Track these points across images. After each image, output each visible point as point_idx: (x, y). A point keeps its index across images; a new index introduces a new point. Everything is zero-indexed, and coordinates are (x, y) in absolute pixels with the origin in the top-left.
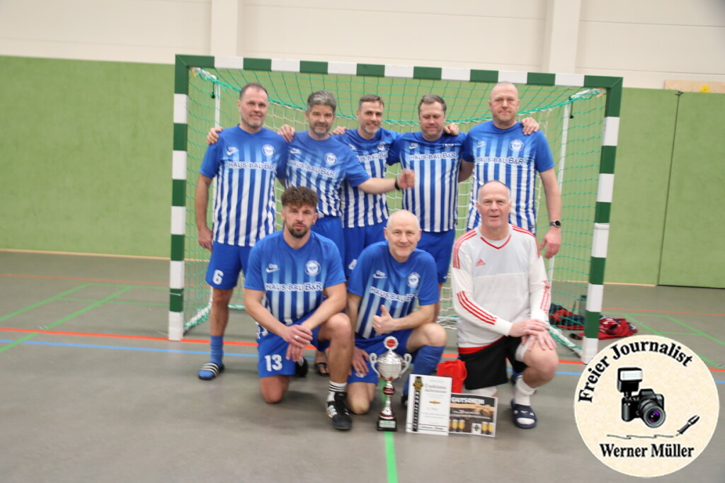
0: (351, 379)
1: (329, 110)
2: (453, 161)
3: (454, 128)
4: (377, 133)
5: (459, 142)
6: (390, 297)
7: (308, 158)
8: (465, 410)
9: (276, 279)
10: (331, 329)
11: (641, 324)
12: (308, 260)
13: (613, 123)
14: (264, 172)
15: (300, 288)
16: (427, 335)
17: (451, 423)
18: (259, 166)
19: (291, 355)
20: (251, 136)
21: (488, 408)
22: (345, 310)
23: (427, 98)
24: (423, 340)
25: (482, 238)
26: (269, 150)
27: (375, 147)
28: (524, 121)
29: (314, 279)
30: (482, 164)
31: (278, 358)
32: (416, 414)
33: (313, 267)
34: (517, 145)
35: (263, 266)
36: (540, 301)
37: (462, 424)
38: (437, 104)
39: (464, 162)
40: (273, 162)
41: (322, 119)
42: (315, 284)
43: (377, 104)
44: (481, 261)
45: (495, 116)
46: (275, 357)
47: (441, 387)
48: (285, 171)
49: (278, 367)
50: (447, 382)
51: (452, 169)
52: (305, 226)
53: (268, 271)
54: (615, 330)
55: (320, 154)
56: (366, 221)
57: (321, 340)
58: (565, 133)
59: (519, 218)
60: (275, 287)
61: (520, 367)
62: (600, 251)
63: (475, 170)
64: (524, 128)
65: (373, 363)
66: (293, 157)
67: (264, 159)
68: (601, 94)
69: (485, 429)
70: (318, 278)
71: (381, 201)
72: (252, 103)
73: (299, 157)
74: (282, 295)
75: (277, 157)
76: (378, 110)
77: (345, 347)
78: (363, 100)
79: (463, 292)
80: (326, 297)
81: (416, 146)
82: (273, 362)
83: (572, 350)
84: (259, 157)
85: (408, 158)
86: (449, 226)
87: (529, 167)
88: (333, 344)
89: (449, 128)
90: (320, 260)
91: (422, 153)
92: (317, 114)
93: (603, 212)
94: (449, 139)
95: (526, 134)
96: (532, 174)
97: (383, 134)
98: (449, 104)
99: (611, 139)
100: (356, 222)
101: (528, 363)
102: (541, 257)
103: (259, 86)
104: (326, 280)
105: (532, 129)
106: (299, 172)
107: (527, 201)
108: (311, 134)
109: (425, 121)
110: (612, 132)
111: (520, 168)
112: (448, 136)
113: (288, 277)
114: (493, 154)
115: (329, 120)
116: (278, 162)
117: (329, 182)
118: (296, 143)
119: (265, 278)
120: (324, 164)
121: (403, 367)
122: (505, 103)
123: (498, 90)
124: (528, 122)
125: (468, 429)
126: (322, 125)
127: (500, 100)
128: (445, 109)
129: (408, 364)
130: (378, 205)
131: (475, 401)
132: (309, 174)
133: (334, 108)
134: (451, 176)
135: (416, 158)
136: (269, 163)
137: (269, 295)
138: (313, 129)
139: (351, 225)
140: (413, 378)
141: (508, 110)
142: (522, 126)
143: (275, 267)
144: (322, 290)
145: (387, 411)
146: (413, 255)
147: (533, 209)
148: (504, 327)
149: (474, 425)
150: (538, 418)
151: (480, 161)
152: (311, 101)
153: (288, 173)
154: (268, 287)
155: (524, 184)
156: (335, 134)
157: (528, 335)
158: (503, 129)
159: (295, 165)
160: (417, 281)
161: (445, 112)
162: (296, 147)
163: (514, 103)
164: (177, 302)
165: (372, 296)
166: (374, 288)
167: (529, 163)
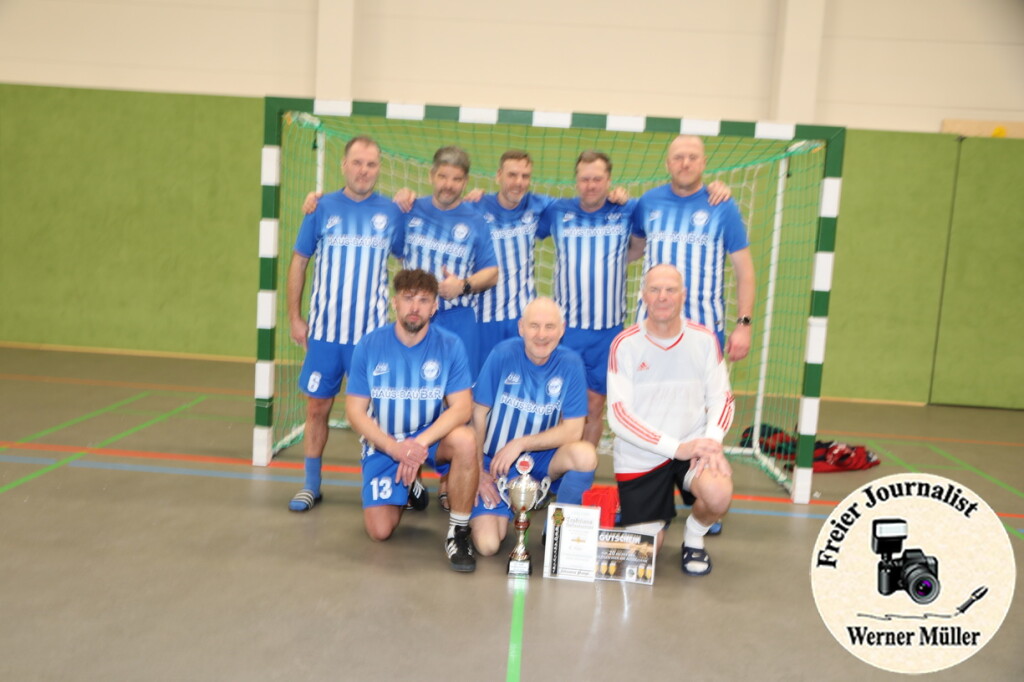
0: (476, 510)
1: (457, 172)
2: (620, 237)
3: (620, 194)
4: (523, 200)
5: (627, 211)
6: (526, 407)
7: (432, 231)
8: (618, 550)
9: (385, 383)
10: (451, 447)
11: (889, 454)
12: (424, 360)
13: (832, 187)
14: (372, 251)
15: (415, 395)
16: (572, 456)
17: (600, 564)
18: (367, 242)
19: (401, 479)
20: (356, 204)
21: (645, 548)
22: (469, 422)
23: (586, 155)
24: (568, 464)
25: (646, 336)
26: (380, 221)
27: (520, 218)
28: (711, 185)
29: (433, 384)
30: (655, 242)
31: (386, 482)
32: (556, 554)
33: (431, 369)
34: (701, 217)
35: (369, 367)
36: (719, 416)
37: (613, 567)
38: (599, 164)
39: (636, 239)
40: (386, 237)
41: (450, 183)
42: (435, 390)
43: (523, 162)
44: (644, 364)
45: (673, 180)
46: (382, 483)
47: (585, 522)
48: (403, 247)
49: (387, 494)
50: (594, 513)
51: (618, 248)
52: (422, 318)
53: (375, 374)
54: (847, 461)
55: (447, 226)
56: (506, 313)
57: (439, 461)
58: (779, 199)
59: (701, 310)
60: (384, 393)
61: (689, 498)
62: (815, 354)
63: (647, 249)
64: (711, 197)
65: (502, 490)
66: (412, 230)
67: (374, 233)
68: (819, 146)
69: (641, 575)
70: (437, 382)
71: (526, 286)
72: (358, 162)
73: (420, 230)
74: (392, 404)
75: (391, 230)
76: (526, 170)
77: (468, 469)
78: (505, 157)
79: (620, 403)
80: (447, 407)
81: (571, 217)
82: (380, 489)
83: (782, 486)
84: (367, 230)
85: (562, 233)
86: (614, 320)
87: (716, 245)
88: (455, 465)
89: (615, 193)
90: (441, 360)
91: (579, 225)
92: (443, 176)
93: (820, 304)
94: (613, 210)
95: (712, 204)
96: (720, 256)
97: (531, 201)
98: (614, 162)
99: (830, 208)
100: (493, 313)
101: (695, 492)
102: (723, 362)
103: (367, 141)
104: (448, 384)
105: (720, 198)
106: (420, 249)
107: (713, 289)
108: (436, 203)
109: (583, 186)
110: (831, 197)
111: (704, 249)
112: (611, 206)
113: (400, 381)
114: (670, 226)
115: (458, 185)
116: (393, 235)
117: (458, 261)
118: (417, 211)
119: (371, 382)
120: (451, 240)
121: (540, 493)
122: (687, 161)
123: (679, 145)
124: (717, 187)
125: (619, 572)
126: (450, 191)
127: (680, 157)
128: (609, 169)
129: (545, 492)
130: (522, 293)
131: (629, 539)
132: (433, 253)
133: (466, 169)
134: (617, 255)
135: (573, 233)
136: (379, 237)
137: (377, 403)
138: (438, 196)
139: (487, 318)
140: (552, 508)
141: (691, 169)
142: (706, 193)
143: (383, 369)
144: (441, 398)
145: (520, 549)
146: (555, 354)
147: (722, 297)
148: (669, 448)
149: (628, 569)
150: (713, 562)
151: (654, 237)
152: (437, 158)
153: (406, 251)
154: (375, 393)
155: (708, 268)
156: (468, 201)
157: (698, 458)
158: (684, 197)
159: (415, 240)
160: (559, 389)
161: (610, 175)
162: (417, 216)
163: (699, 160)
164: (265, 414)
165: (504, 407)
166: (505, 397)
167: (716, 240)
